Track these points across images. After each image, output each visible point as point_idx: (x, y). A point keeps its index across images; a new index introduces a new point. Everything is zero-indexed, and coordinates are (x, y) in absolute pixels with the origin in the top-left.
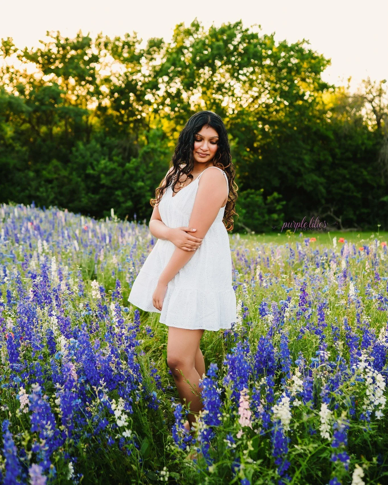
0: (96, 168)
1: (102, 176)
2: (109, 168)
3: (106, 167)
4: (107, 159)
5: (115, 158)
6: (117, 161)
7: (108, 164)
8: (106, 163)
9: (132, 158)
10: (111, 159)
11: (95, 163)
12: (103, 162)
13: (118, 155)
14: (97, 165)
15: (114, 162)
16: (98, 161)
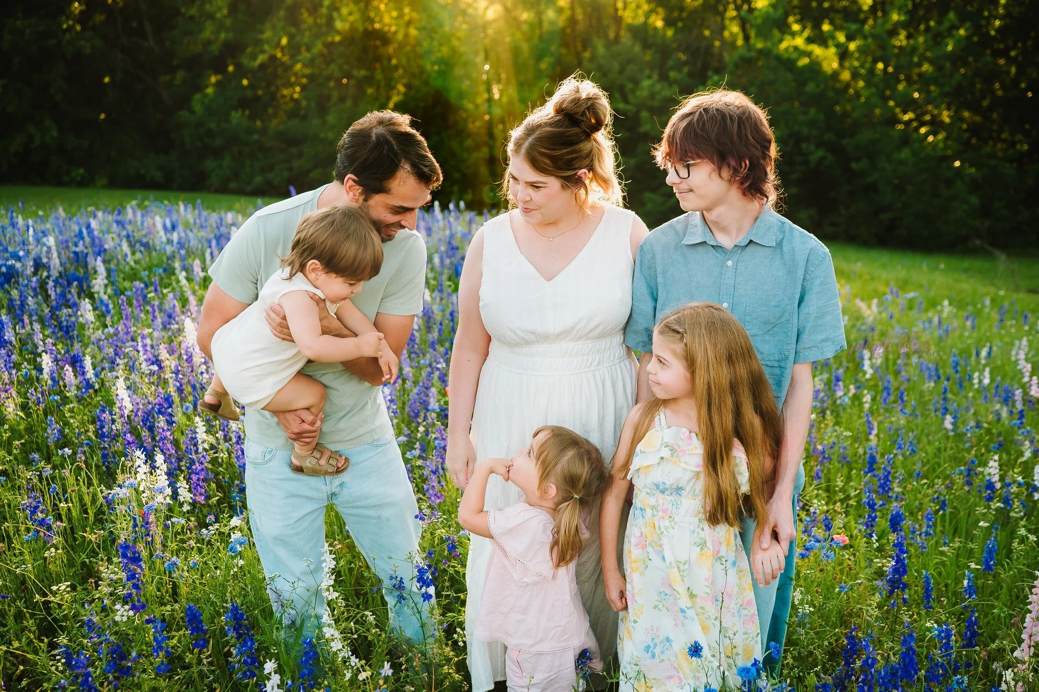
0: (631, 98)
1: (644, 114)
2: (658, 97)
3: (652, 96)
4: (655, 77)
5: (673, 74)
6: (676, 82)
7: (658, 87)
8: (653, 85)
9: (710, 73)
10: (664, 77)
11: (630, 86)
12: (646, 83)
13: (679, 66)
14: (633, 91)
15: (671, 83)
16: (636, 83)
